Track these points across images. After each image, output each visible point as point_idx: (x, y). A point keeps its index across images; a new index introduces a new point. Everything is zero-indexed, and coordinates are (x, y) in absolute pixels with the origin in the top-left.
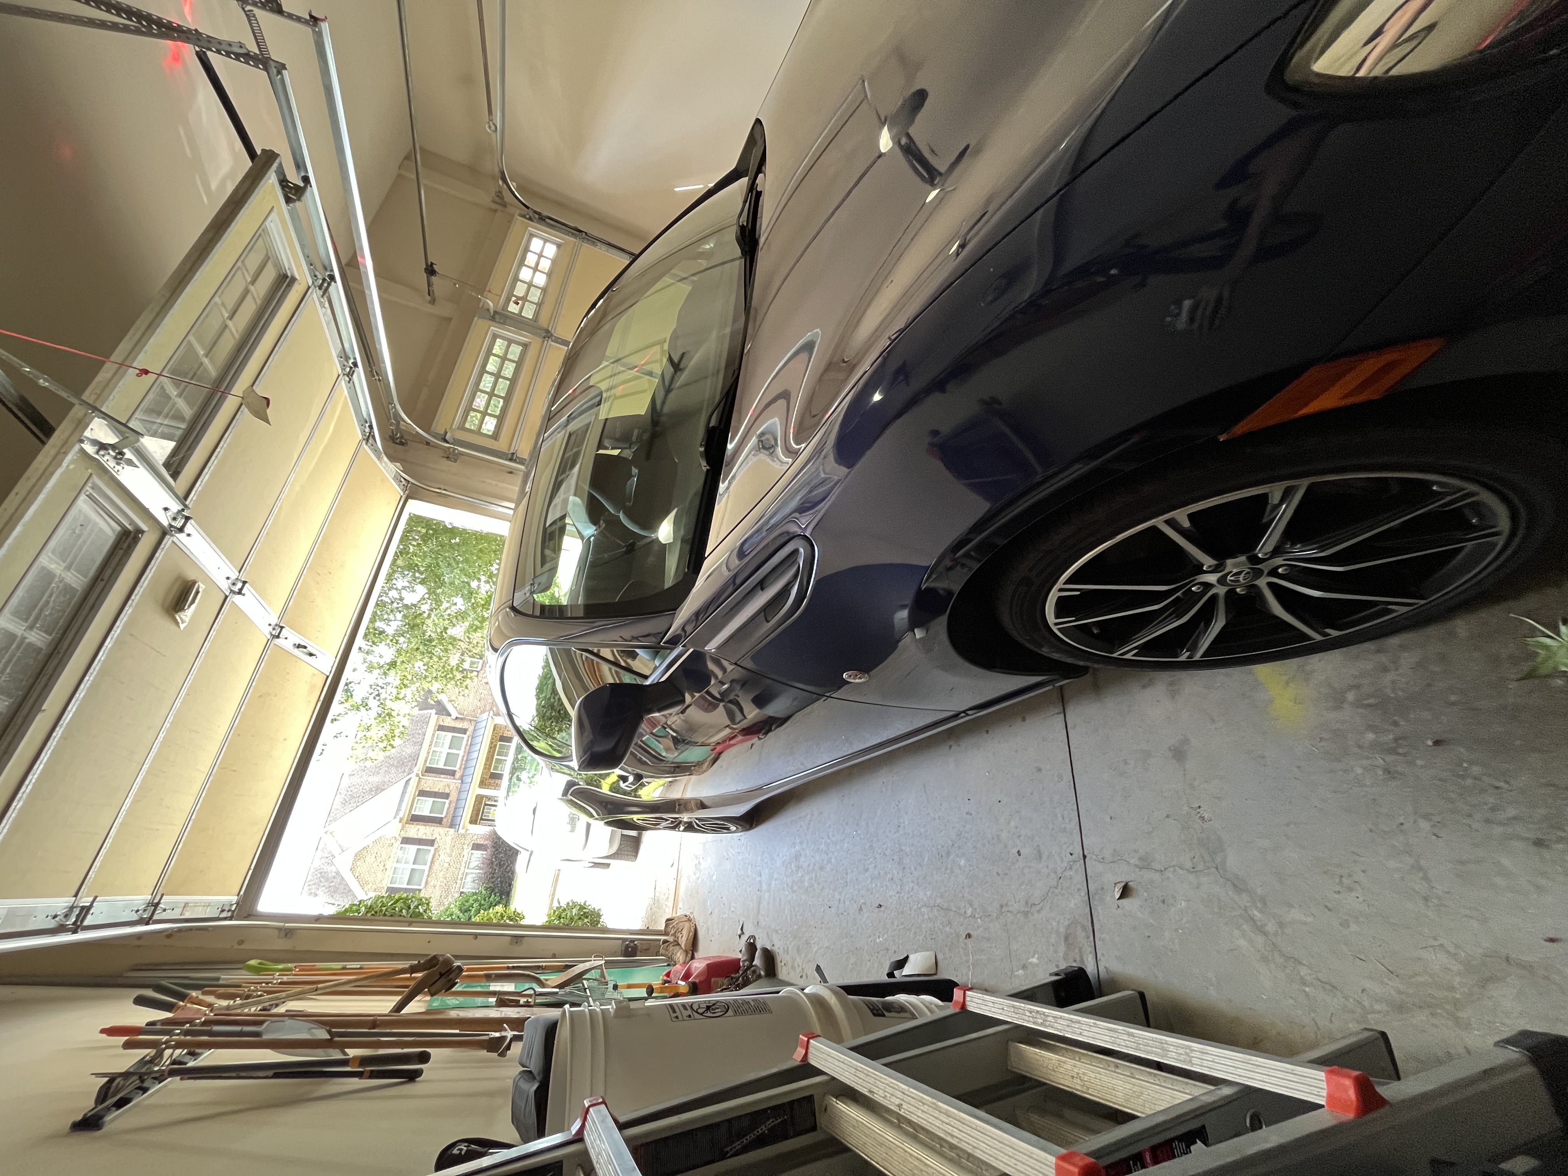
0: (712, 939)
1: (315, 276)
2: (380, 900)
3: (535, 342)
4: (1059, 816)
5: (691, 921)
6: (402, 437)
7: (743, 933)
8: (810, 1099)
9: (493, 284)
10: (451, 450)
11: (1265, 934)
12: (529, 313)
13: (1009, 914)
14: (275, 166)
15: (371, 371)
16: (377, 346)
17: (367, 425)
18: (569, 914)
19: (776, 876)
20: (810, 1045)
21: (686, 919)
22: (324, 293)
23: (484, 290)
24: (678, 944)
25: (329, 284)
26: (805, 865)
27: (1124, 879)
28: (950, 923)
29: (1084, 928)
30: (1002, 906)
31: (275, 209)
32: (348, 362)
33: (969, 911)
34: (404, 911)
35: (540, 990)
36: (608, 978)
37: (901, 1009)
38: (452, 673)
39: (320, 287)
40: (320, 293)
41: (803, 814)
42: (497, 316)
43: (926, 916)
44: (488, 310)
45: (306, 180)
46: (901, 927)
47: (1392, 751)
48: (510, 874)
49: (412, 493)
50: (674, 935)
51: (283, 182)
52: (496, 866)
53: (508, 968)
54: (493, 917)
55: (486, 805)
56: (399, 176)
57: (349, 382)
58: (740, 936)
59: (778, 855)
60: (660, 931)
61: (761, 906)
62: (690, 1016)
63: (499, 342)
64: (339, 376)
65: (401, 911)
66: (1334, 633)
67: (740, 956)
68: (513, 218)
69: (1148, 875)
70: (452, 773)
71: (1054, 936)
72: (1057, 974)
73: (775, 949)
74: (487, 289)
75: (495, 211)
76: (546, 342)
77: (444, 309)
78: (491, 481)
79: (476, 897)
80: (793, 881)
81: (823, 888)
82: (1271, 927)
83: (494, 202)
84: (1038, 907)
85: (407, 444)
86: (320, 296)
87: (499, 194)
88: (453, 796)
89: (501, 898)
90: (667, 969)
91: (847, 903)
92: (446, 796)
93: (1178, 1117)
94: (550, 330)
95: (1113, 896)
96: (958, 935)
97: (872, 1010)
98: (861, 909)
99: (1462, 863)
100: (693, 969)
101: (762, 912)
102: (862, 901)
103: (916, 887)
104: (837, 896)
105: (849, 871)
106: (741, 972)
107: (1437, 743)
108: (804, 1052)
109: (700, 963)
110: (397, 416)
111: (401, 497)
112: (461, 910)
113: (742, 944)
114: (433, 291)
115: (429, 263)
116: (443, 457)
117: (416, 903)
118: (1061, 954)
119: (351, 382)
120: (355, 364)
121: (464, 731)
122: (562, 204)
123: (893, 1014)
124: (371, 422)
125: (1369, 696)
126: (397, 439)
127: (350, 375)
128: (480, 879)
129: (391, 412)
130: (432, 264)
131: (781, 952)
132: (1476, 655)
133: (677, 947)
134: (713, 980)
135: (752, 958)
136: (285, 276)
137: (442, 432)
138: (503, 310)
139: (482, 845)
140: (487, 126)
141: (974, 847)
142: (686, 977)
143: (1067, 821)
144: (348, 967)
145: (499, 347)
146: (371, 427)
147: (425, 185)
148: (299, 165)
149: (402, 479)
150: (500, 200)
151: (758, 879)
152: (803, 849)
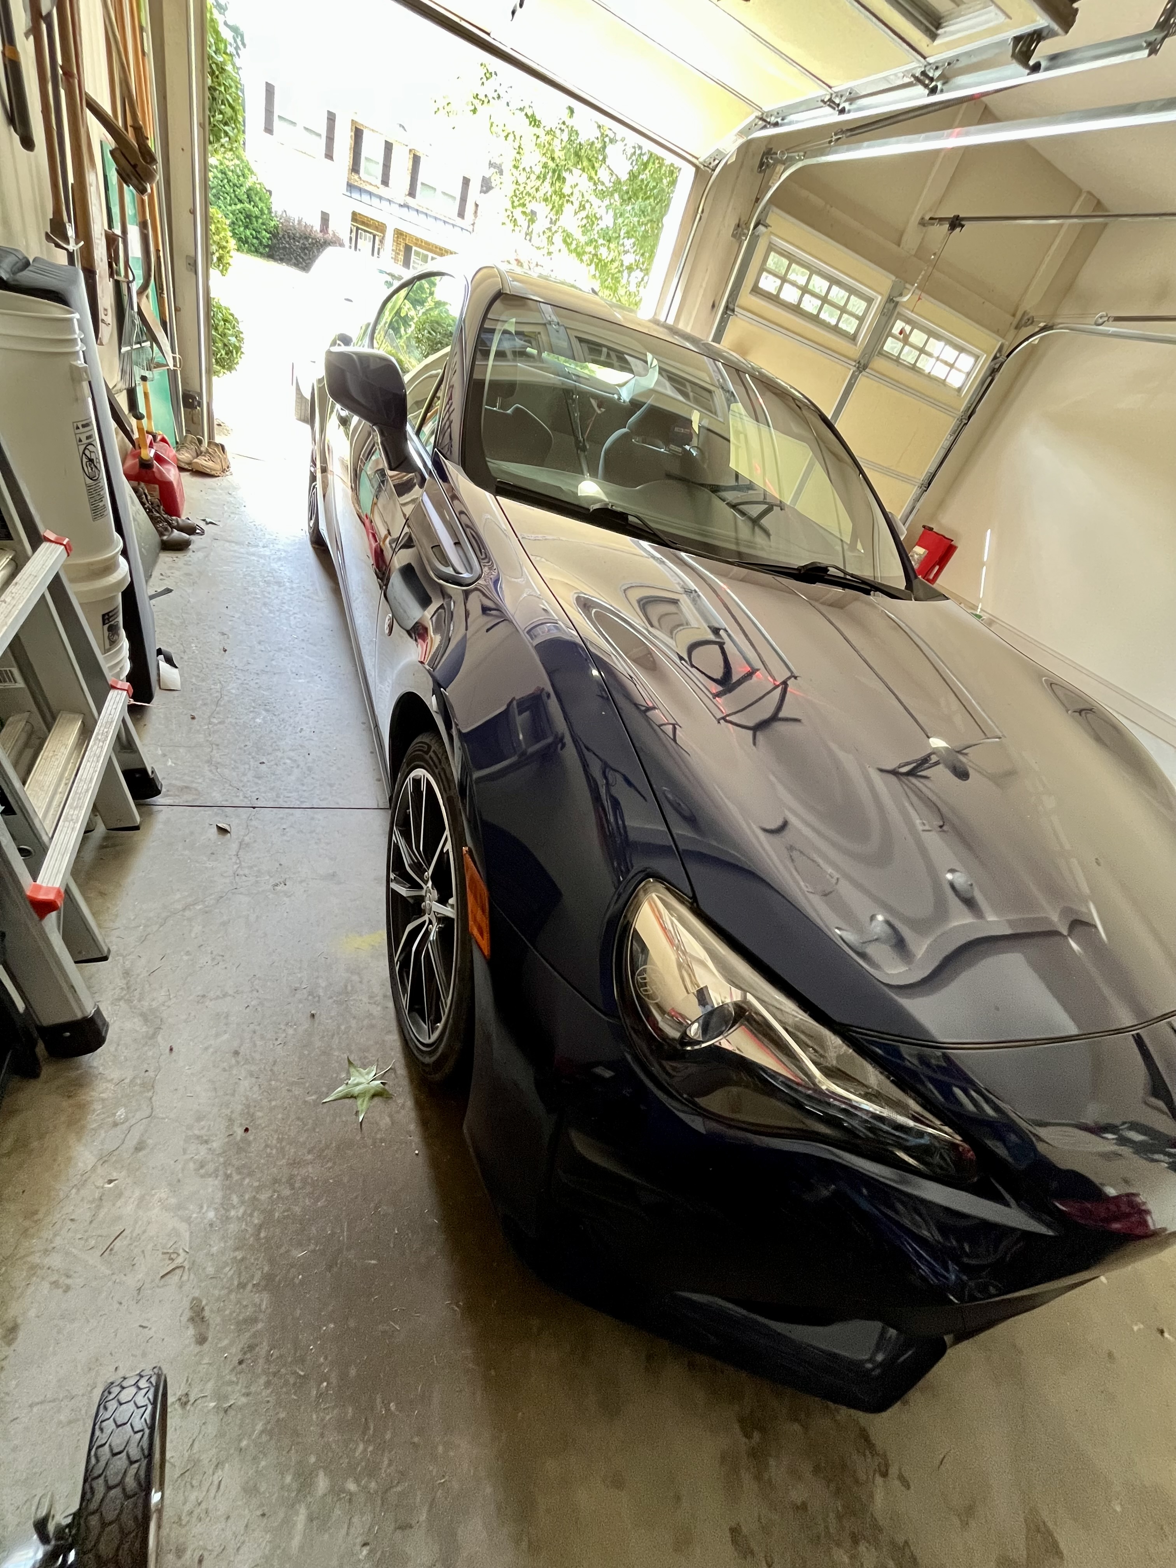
0: (203, 493)
1: (937, 68)
2: (232, 84)
3: (855, 351)
4: (290, 795)
5: (223, 471)
6: (768, 166)
7: (207, 523)
8: (9, 537)
9: (929, 305)
10: (746, 231)
11: (184, 910)
12: (891, 346)
13: (210, 750)
14: (1055, 27)
15: (842, 132)
16: (866, 144)
17: (779, 120)
18: (230, 332)
19: (262, 561)
20: (58, 546)
21: (225, 467)
22: (917, 79)
23: (923, 291)
24: (198, 456)
25: (926, 86)
26: (270, 589)
27: (233, 830)
28: (205, 704)
29: (194, 800)
30: (218, 745)
31: (1008, 20)
32: (845, 101)
33: (215, 721)
34: (221, 116)
35: (135, 287)
36: (156, 372)
37: (113, 642)
38: (519, 205)
39: (923, 73)
40: (918, 74)
41: (320, 593)
42: (893, 305)
43: (213, 687)
44: (901, 295)
45: (1036, 68)
46: (205, 665)
47: (310, 993)
48: (294, 261)
49: (702, 173)
50: (207, 452)
51: (1037, 36)
52: (303, 244)
53: (158, 251)
54: (221, 235)
55: (374, 236)
56: (1080, 191)
57: (823, 101)
58: (204, 520)
59: (282, 566)
60: (213, 439)
61: (233, 544)
62: (80, 441)
63: (864, 305)
64: (830, 87)
65: (221, 112)
66: (397, 968)
67: (183, 517)
68: (1001, 336)
69: (235, 846)
70: (412, 193)
71: (190, 779)
72: (152, 772)
73: (190, 553)
74: (923, 295)
75: (1014, 315)
76: (854, 364)
77: (912, 238)
78: (707, 278)
79: (266, 212)
80: (255, 577)
81: (246, 604)
82: (188, 913)
83: (1024, 313)
84: (214, 771)
85: (760, 172)
86: (914, 72)
87: (1031, 321)
88: (383, 191)
89: (266, 246)
90: (171, 440)
91: (230, 623)
92: (385, 182)
93: (20, 798)
94: (867, 370)
95: (220, 822)
96: (194, 710)
97: (108, 614)
98: (224, 634)
99: (227, 1017)
100: (167, 467)
101: (227, 544)
102: (230, 636)
103: (239, 681)
104: (237, 615)
105: (260, 628)
106: (165, 516)
107: (313, 1016)
108: (52, 539)
109: (175, 475)
110: (791, 161)
111: (697, 159)
112: (250, 189)
113: (195, 520)
114: (933, 224)
115: (963, 223)
116: (740, 220)
117: (231, 134)
118: (174, 782)
119: (822, 104)
120: (842, 111)
121: (461, 214)
122: (1005, 398)
123: (106, 633)
124: (782, 125)
125: (353, 987)
126: (767, 158)
127: (831, 103)
128: (288, 220)
129: (796, 154)
130: (963, 226)
131: (186, 558)
132: (371, 1042)
133: (195, 454)
134: (157, 486)
135: (181, 529)
136: (938, 26)
137: (768, 221)
138: (898, 313)
139: (327, 227)
140: (1104, 313)
141: (271, 731)
142: (158, 458)
143: (286, 799)
144: (144, 34)
145: (857, 305)
146: (776, 124)
147: (1061, 225)
148: (1055, 60)
149: (717, 162)
150: (1027, 321)
151: (261, 544)
152: (285, 589)
